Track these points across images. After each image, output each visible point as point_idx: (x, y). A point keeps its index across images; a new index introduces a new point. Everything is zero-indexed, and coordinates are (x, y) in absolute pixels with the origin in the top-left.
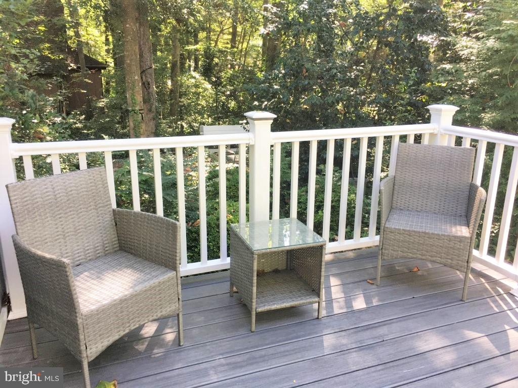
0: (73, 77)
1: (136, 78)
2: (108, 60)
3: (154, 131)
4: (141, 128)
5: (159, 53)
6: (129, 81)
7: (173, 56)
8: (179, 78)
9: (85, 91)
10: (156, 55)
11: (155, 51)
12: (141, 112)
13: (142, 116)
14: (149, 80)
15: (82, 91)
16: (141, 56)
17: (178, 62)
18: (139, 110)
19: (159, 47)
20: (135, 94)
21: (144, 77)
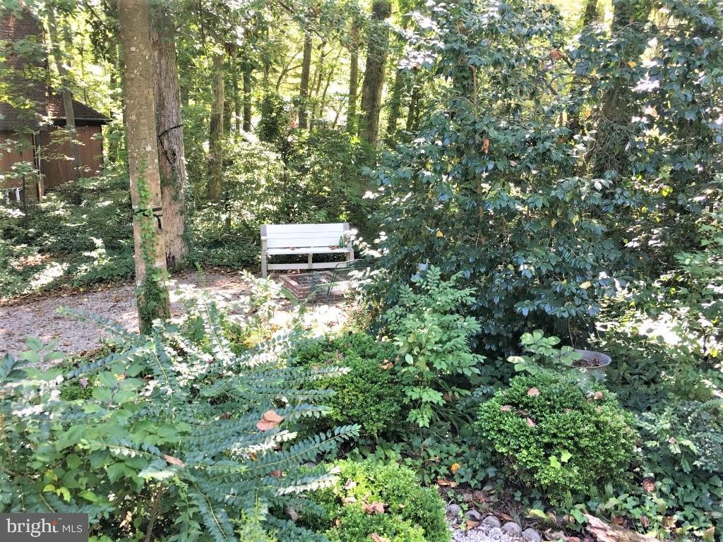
0: (55, 136)
1: (149, 148)
2: (114, 110)
3: (181, 233)
4: (157, 244)
5: (191, 102)
6: (135, 155)
7: (214, 106)
8: (223, 141)
9: (73, 159)
10: (186, 104)
11: (186, 98)
12: (157, 213)
13: (159, 221)
14: (175, 147)
15: (68, 158)
16: (161, 106)
17: (222, 116)
18: (154, 210)
19: (191, 93)
20: (145, 179)
21: (166, 143)
